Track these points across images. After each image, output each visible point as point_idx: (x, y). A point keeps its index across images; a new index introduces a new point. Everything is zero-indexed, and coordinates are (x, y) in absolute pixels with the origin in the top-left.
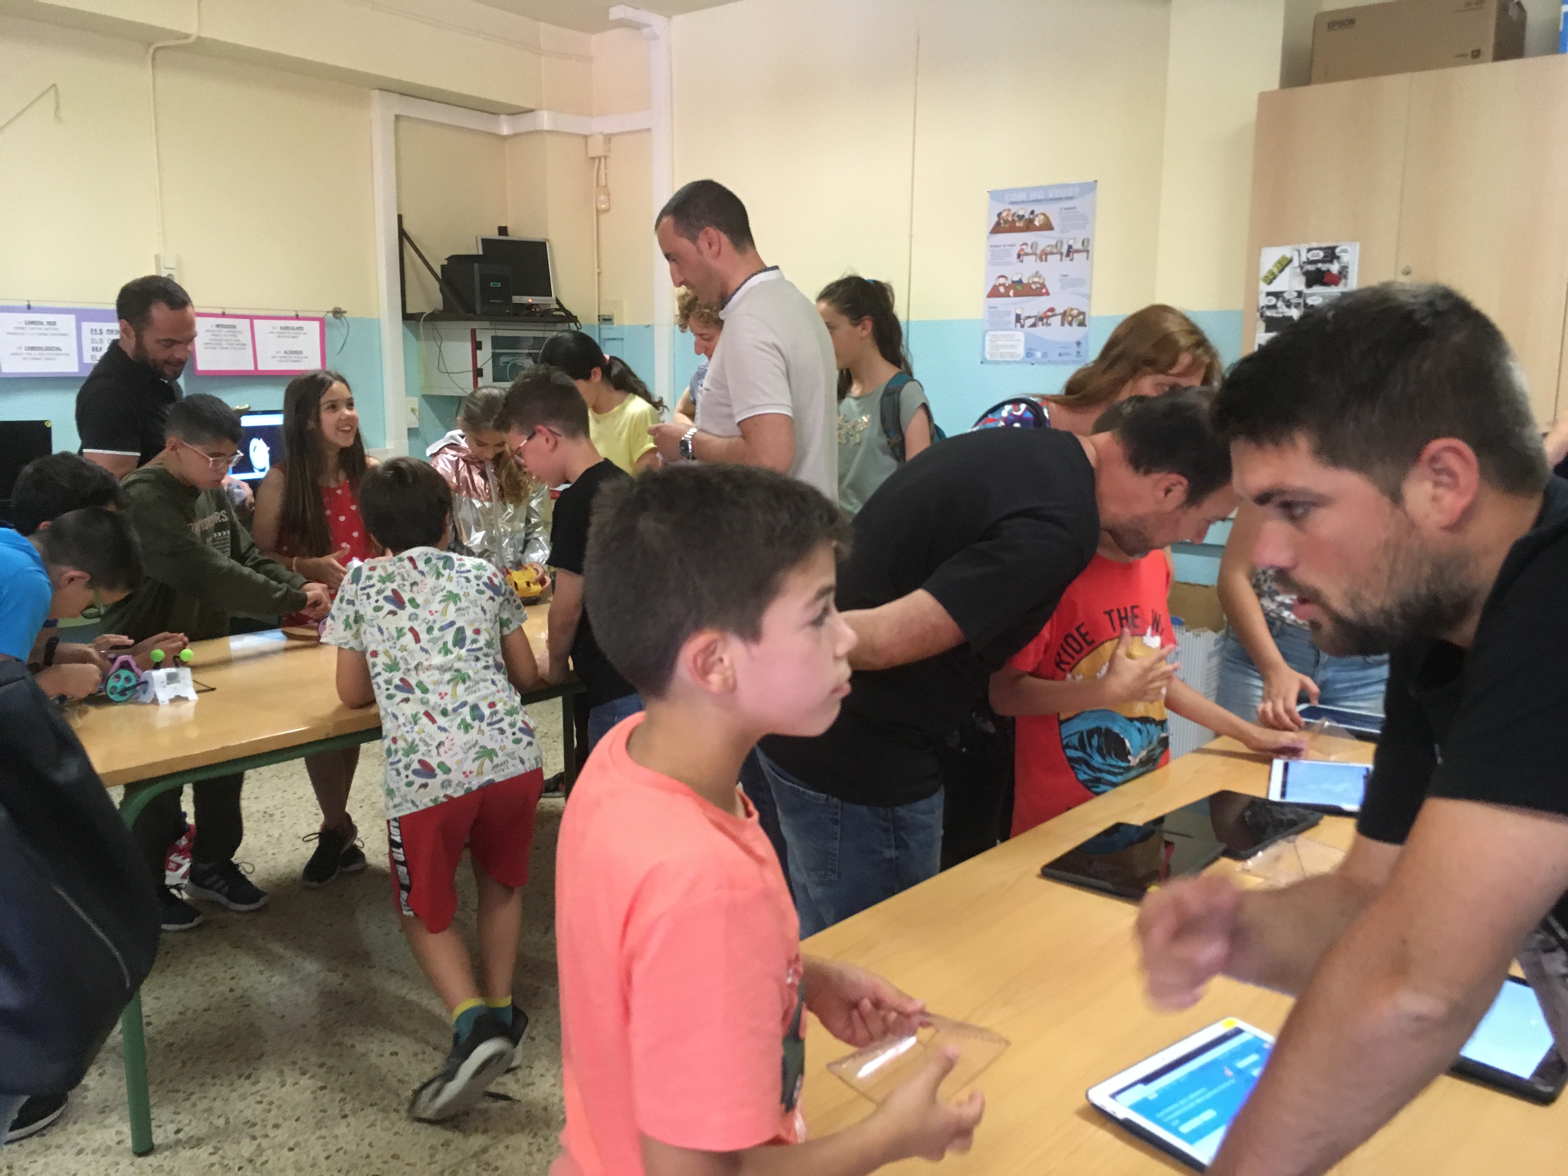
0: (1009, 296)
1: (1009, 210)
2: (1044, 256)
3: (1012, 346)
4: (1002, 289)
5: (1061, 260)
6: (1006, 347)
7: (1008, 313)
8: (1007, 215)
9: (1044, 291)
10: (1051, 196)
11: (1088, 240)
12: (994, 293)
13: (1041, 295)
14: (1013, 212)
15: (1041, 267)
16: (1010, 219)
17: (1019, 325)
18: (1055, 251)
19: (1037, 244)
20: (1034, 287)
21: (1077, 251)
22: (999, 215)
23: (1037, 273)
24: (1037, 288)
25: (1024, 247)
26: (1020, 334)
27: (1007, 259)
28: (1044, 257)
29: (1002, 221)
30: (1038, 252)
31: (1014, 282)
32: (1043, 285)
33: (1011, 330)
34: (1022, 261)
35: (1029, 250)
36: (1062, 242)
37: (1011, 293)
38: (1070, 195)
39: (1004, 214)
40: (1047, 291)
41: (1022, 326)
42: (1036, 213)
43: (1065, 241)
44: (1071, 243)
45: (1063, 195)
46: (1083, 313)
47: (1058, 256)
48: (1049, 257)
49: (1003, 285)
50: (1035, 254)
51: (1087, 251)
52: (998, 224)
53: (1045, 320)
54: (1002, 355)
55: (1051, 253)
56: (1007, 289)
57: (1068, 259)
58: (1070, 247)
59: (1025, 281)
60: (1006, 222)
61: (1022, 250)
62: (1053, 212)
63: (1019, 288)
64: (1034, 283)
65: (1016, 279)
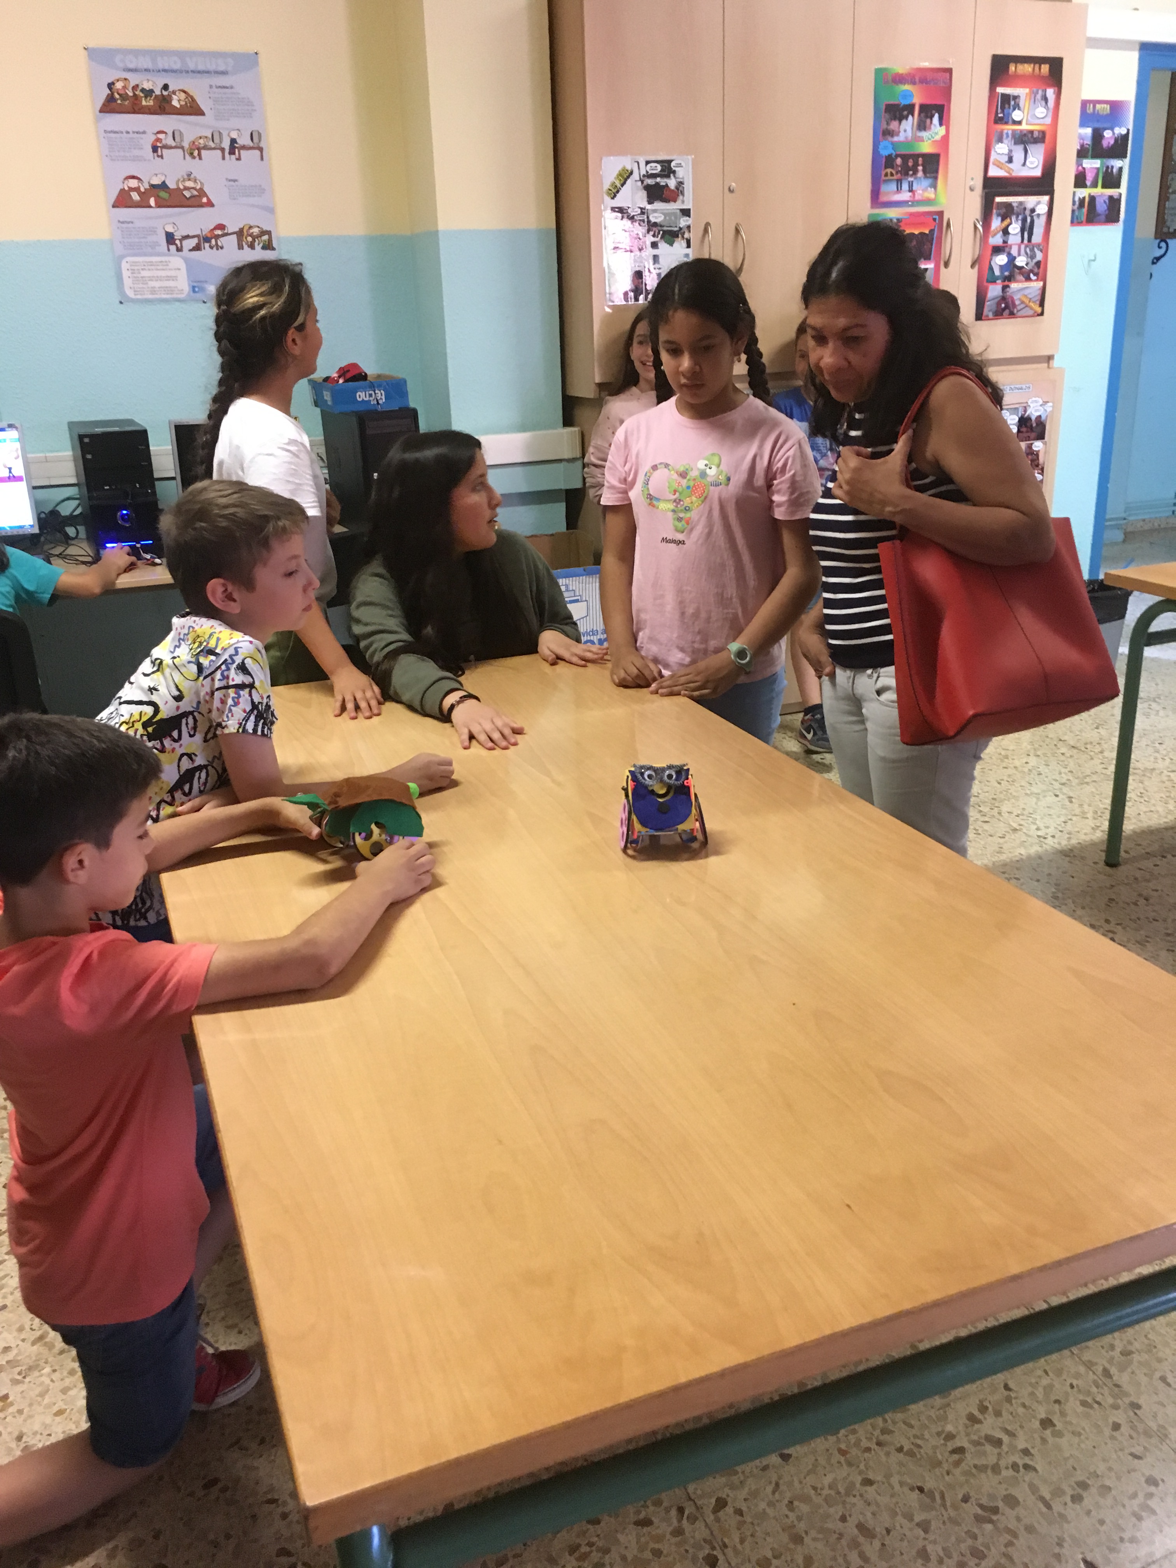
0: (150, 207)
1: (126, 79)
2: (195, 151)
3: (168, 278)
4: (135, 196)
5: (224, 158)
6: (158, 279)
7: (153, 231)
8: (124, 87)
9: (205, 200)
10: (192, 66)
11: (260, 135)
12: (122, 200)
13: (202, 206)
14: (132, 84)
15: (192, 165)
16: (131, 94)
17: (173, 248)
18: (212, 145)
19: (181, 133)
20: (187, 194)
21: (244, 147)
22: (110, 86)
23: (189, 175)
24: (193, 197)
25: (161, 136)
26: (177, 262)
27: (136, 152)
28: (196, 153)
29: (117, 96)
30: (186, 145)
31: (153, 186)
32: (202, 193)
33: (163, 255)
34: (162, 157)
35: (170, 141)
36: (220, 133)
37: (152, 202)
38: (222, 68)
39: (119, 85)
40: (208, 199)
41: (179, 250)
42: (171, 89)
43: (225, 134)
44: (234, 135)
45: (212, 67)
46: (269, 233)
47: (219, 152)
48: (203, 152)
49: (137, 189)
50: (182, 148)
51: (261, 150)
52: (110, 99)
53: (213, 242)
54: (153, 291)
55: (206, 148)
56: (144, 195)
57: (233, 157)
58: (233, 141)
59: (172, 185)
60: (124, 97)
61: (158, 140)
62: (199, 91)
63: (163, 194)
64: (186, 188)
65: (156, 181)
